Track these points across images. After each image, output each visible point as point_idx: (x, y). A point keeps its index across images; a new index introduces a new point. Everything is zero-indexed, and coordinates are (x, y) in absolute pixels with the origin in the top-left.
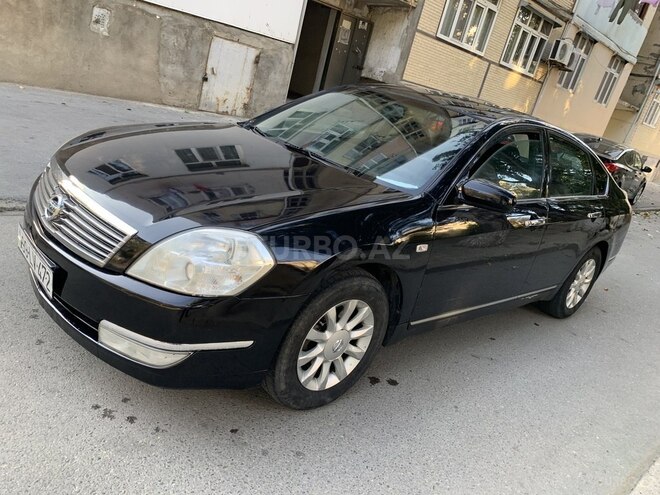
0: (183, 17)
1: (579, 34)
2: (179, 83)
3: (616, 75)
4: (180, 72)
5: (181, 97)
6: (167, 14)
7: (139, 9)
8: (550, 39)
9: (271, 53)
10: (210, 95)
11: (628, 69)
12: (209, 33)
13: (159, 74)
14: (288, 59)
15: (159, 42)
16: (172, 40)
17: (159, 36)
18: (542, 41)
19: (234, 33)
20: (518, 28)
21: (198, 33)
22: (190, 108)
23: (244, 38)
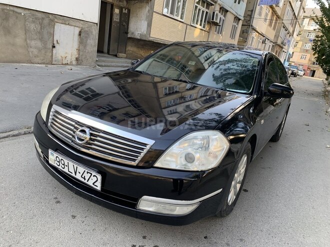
0: (37, 13)
1: (221, 8)
2: (40, 50)
3: (237, 26)
4: (39, 44)
5: (42, 58)
6: (27, 12)
7: (11, 10)
8: (210, 12)
9: (87, 29)
10: (57, 55)
11: (241, 23)
12: (52, 21)
13: (27, 47)
14: (95, 31)
15: (25, 28)
16: (32, 26)
17: (25, 25)
18: (207, 13)
19: (66, 20)
20: (196, 7)
21: (46, 21)
22: (47, 64)
23: (71, 22)
